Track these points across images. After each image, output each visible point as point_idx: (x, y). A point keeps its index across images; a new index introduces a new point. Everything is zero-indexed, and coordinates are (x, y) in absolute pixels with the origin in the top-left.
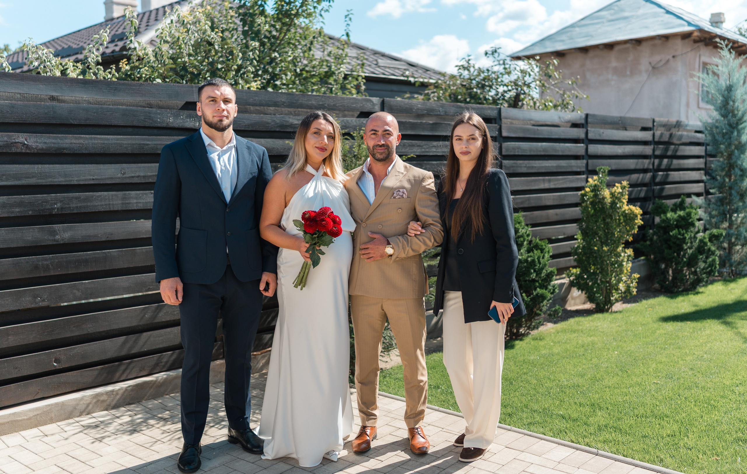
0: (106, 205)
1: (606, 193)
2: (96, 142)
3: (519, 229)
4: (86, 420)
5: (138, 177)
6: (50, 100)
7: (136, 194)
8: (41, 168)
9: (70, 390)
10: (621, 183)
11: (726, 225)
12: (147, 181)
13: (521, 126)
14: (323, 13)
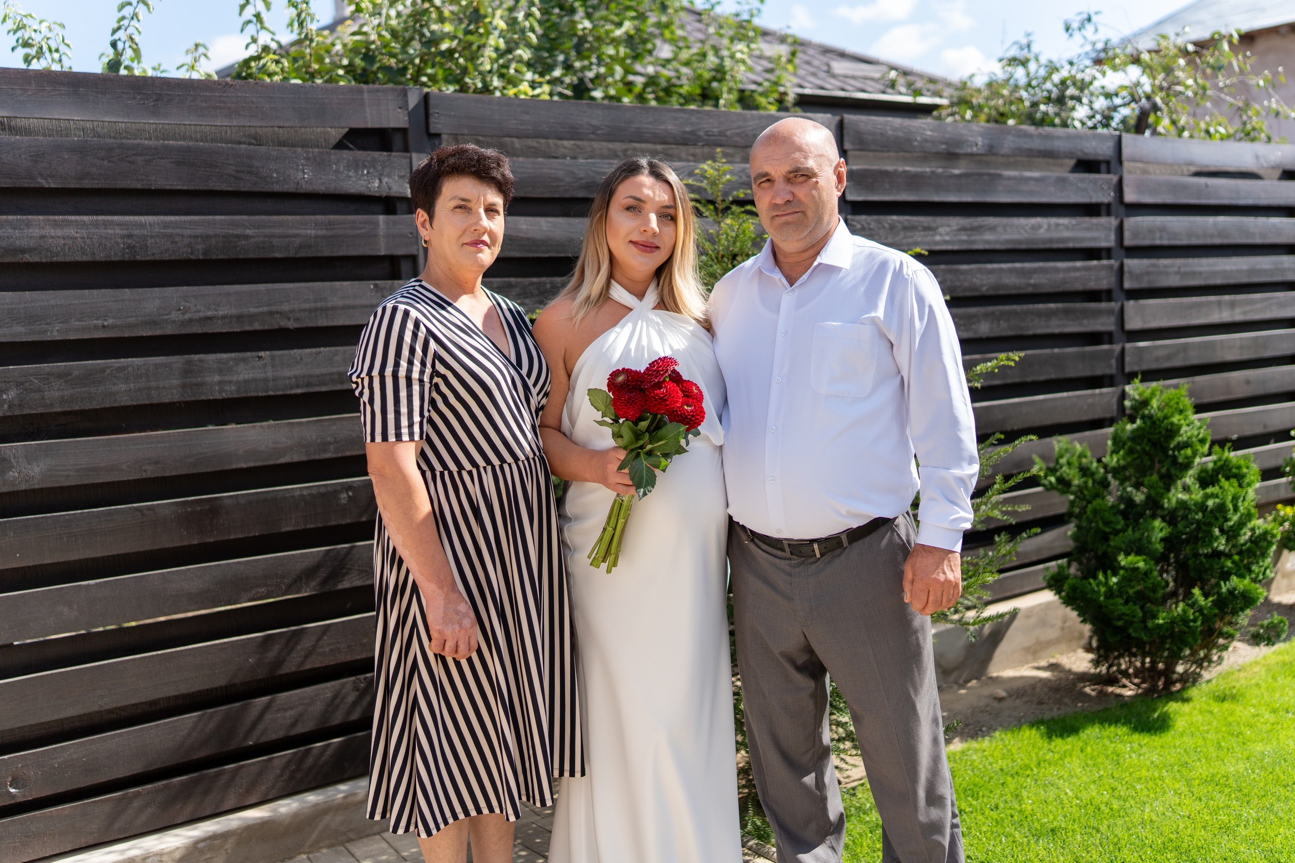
0: (140, 389)
2: (111, 231)
3: (1179, 427)
5: (224, 317)
7: (219, 361)
12: (248, 328)
13: (1167, 177)
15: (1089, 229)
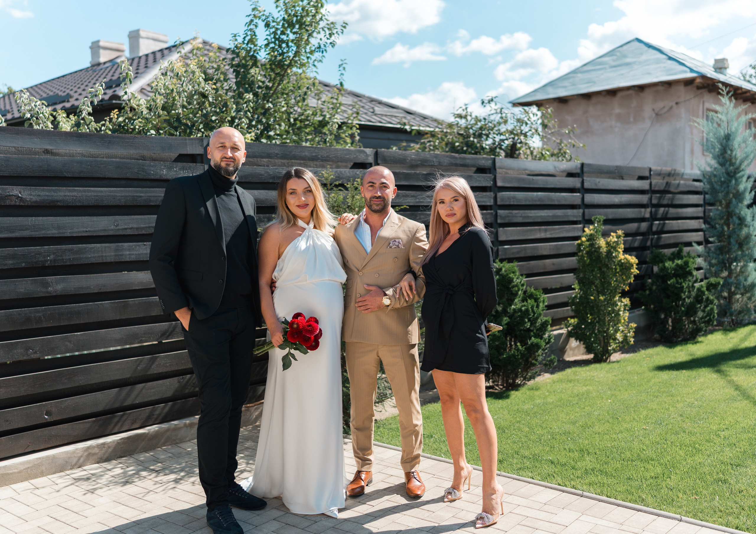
0: (99, 257)
1: (602, 242)
2: (90, 194)
3: (513, 279)
4: (78, 473)
5: (131, 228)
6: (45, 153)
7: (129, 246)
8: (35, 220)
9: (61, 443)
10: (616, 233)
11: (725, 274)
12: (140, 233)
13: (515, 176)
14: (316, 63)
15: (482, 197)
